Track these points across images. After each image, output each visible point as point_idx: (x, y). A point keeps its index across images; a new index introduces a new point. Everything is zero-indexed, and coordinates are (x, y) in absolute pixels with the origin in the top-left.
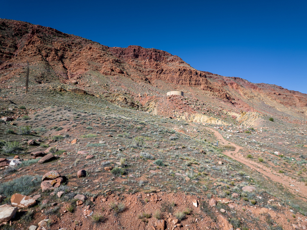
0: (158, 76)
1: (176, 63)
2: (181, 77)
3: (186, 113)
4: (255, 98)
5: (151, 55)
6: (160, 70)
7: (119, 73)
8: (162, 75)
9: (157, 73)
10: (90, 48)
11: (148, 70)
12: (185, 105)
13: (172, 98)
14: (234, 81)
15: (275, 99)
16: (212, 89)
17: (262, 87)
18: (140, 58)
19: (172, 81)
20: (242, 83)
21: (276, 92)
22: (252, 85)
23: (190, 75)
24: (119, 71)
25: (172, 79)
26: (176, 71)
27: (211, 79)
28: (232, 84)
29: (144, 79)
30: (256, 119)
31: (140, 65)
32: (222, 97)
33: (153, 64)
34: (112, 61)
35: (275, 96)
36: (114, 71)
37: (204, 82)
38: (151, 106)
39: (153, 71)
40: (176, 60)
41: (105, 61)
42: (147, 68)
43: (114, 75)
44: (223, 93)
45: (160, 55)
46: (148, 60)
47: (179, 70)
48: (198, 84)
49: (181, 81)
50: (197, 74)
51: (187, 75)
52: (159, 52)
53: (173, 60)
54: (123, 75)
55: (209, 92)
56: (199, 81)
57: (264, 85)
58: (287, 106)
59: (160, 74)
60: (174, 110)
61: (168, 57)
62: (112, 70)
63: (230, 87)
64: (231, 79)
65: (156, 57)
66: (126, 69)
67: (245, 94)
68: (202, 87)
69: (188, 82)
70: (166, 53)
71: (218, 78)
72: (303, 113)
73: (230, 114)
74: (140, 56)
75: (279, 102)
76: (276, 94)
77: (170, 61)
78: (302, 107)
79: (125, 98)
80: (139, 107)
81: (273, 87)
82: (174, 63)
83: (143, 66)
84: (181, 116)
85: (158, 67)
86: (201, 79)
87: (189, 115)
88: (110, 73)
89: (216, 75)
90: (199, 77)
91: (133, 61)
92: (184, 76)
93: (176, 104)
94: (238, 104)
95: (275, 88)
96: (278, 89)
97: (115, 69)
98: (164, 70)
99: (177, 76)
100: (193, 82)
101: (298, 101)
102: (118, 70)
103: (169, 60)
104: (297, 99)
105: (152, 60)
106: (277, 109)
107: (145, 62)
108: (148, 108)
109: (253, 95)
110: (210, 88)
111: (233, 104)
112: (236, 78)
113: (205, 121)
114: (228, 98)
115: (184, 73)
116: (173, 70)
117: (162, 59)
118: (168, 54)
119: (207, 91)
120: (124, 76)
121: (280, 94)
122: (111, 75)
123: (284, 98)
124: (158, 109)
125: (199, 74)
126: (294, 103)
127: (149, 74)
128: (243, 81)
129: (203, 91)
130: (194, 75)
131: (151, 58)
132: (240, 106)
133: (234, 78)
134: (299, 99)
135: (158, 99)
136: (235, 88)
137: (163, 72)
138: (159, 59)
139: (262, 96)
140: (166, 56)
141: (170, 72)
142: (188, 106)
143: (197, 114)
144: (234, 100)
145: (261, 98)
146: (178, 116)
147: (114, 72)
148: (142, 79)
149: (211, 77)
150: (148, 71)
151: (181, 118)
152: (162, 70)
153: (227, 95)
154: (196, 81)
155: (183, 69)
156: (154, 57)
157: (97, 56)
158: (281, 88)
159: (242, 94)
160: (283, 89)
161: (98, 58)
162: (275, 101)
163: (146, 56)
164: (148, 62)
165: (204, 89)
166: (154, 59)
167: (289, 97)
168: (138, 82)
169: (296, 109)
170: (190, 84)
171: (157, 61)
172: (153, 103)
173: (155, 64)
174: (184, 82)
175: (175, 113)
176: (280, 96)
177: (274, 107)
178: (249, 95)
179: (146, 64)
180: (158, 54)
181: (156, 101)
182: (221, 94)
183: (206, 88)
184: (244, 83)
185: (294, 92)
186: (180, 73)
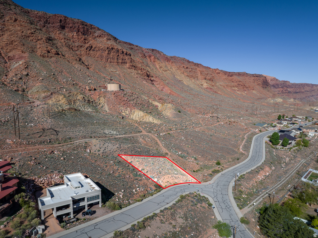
0: (88, 53)
1: (104, 39)
2: (109, 55)
3: (129, 109)
4: (168, 72)
5: (79, 28)
6: (89, 46)
7: (55, 54)
8: (91, 52)
9: (87, 49)
10: (16, 20)
11: (76, 44)
12: (127, 102)
13: (116, 94)
14: (152, 54)
15: (183, 73)
16: (136, 67)
17: (174, 60)
18: (67, 30)
19: (102, 59)
20: (158, 55)
21: (184, 66)
22: (166, 58)
23: (118, 54)
24: (55, 53)
25: (102, 56)
26: (105, 50)
27: (133, 50)
28: (150, 56)
29: (78, 59)
30: (171, 111)
31: (68, 39)
32: (144, 75)
33: (82, 38)
34: (46, 40)
35: (184, 69)
36: (50, 52)
37: (129, 61)
38: (102, 101)
39: (81, 46)
40: (103, 36)
41: (38, 40)
42: (75, 42)
43: (51, 57)
44: (145, 71)
45: (87, 29)
46: (75, 33)
47: (108, 48)
48: (124, 63)
49: (110, 59)
50: (123, 52)
51: (114, 54)
52: (86, 25)
53: (100, 36)
54: (59, 56)
55: (134, 70)
56: (125, 60)
57: (176, 58)
58: (191, 79)
59: (89, 50)
60: (119, 106)
61: (96, 31)
62: (49, 52)
63: (149, 59)
64: (149, 51)
65: (84, 30)
66: (59, 47)
67: (161, 67)
68: (128, 65)
69: (116, 61)
70: (92, 26)
71: (139, 50)
72: (202, 85)
73: (154, 103)
74: (67, 27)
75: (186, 75)
76: (185, 67)
77: (98, 36)
78: (202, 80)
79: (84, 97)
80: (93, 103)
81: (183, 61)
82: (101, 39)
83: (72, 40)
84: (125, 111)
85: (86, 42)
86: (127, 58)
87: (131, 111)
88: (47, 55)
89: (137, 46)
90: (125, 55)
91: (60, 33)
92: (112, 54)
93: (120, 101)
94: (156, 81)
95: (184, 61)
96: (186, 63)
97: (50, 50)
98: (94, 47)
99: (106, 55)
100: (120, 60)
101: (200, 74)
102: (54, 51)
103: (96, 35)
104: (199, 72)
105: (80, 33)
106: (184, 82)
107: (73, 36)
108: (100, 103)
109: (167, 69)
110: (134, 67)
111: (152, 81)
112: (153, 50)
113: (142, 115)
114: (148, 76)
115: (112, 52)
116: (101, 48)
117: (89, 33)
118: (94, 28)
119: (132, 70)
120: (61, 57)
121: (187, 68)
122: (48, 57)
123: (190, 71)
124: (108, 105)
125: (125, 53)
126: (197, 76)
127: (78, 50)
128: (159, 53)
129: (129, 70)
130: (121, 54)
131: (79, 32)
132: (157, 83)
133: (152, 50)
134: (201, 73)
135: (105, 94)
136: (152, 61)
137: (93, 48)
138: (86, 33)
139: (174, 69)
140: (93, 30)
141: (99, 50)
142: (129, 102)
143: (136, 110)
144: (153, 77)
145: (173, 72)
146: (123, 111)
147: (50, 54)
148: (76, 60)
149: (132, 48)
150: (77, 46)
151: (126, 113)
152: (92, 47)
153: (148, 73)
154: (123, 59)
155: (111, 47)
156: (82, 30)
157: (28, 33)
158: (189, 62)
159: (158, 67)
160: (190, 62)
161: (30, 35)
162: (183, 75)
163: (74, 29)
164: (76, 36)
165: (129, 68)
166: (82, 33)
167: (194, 70)
168: (74, 63)
169: (198, 82)
170: (117, 62)
171: (85, 35)
172: (102, 98)
173: (83, 38)
174: (112, 61)
175: (121, 108)
176: (188, 70)
177: (182, 80)
178: (164, 69)
179: (74, 37)
180: (86, 27)
181: (104, 97)
182: (143, 72)
183: (130, 67)
184: (160, 56)
185: (197, 65)
186: (109, 51)
